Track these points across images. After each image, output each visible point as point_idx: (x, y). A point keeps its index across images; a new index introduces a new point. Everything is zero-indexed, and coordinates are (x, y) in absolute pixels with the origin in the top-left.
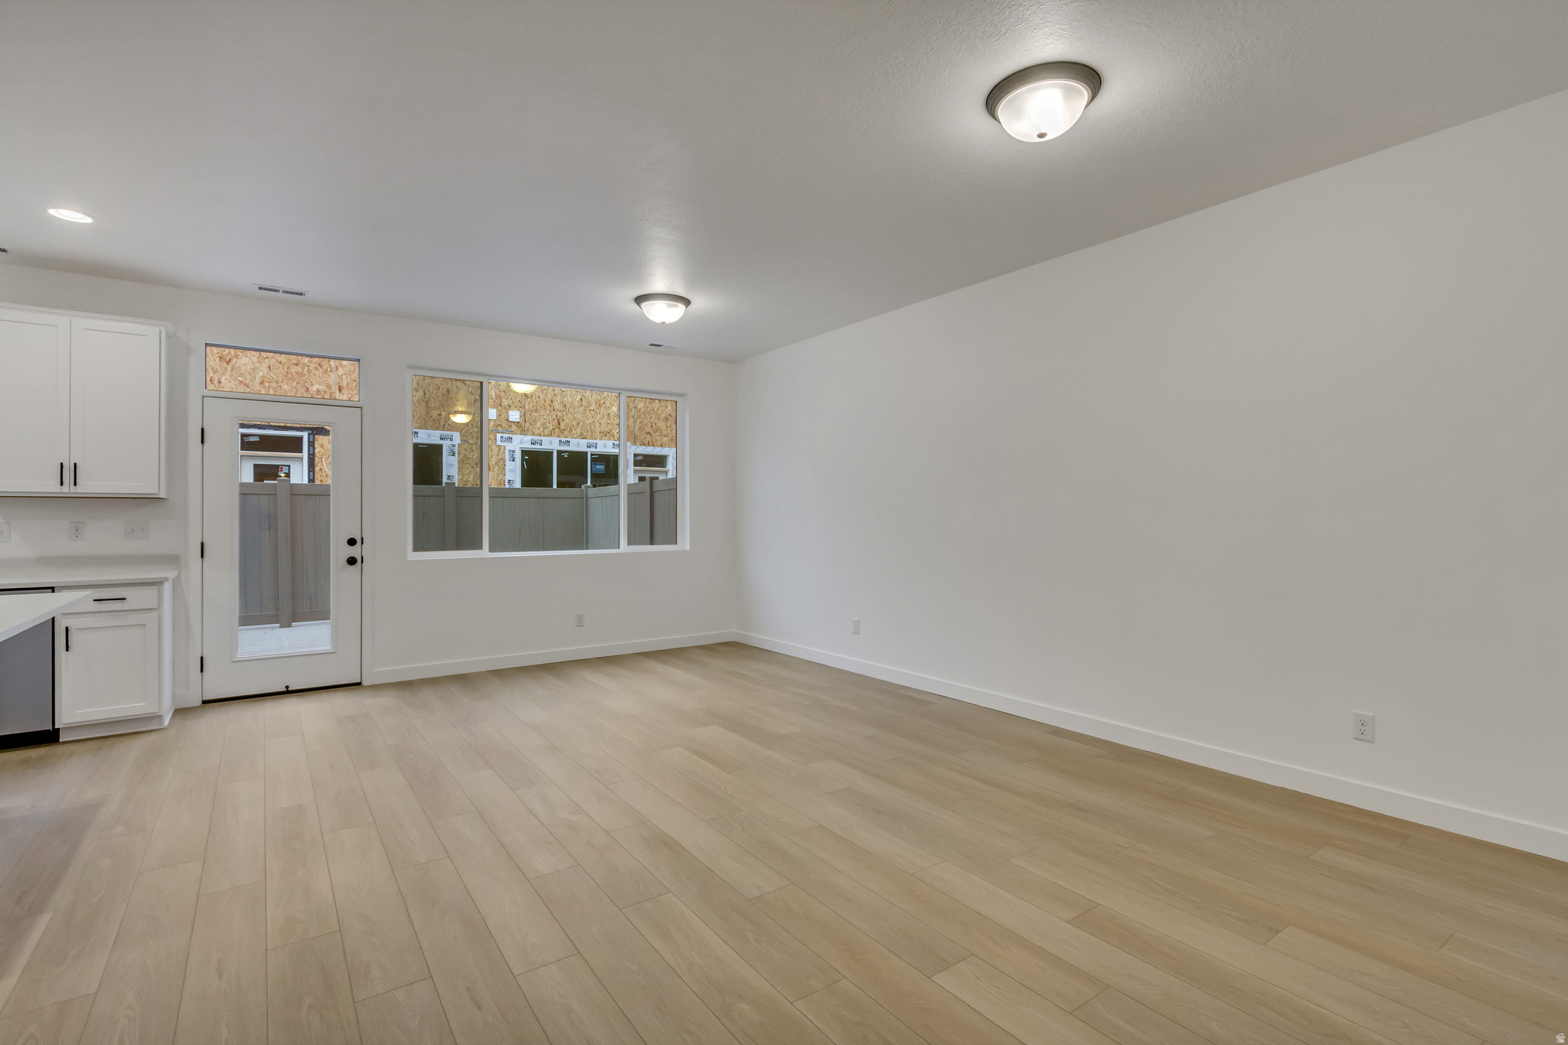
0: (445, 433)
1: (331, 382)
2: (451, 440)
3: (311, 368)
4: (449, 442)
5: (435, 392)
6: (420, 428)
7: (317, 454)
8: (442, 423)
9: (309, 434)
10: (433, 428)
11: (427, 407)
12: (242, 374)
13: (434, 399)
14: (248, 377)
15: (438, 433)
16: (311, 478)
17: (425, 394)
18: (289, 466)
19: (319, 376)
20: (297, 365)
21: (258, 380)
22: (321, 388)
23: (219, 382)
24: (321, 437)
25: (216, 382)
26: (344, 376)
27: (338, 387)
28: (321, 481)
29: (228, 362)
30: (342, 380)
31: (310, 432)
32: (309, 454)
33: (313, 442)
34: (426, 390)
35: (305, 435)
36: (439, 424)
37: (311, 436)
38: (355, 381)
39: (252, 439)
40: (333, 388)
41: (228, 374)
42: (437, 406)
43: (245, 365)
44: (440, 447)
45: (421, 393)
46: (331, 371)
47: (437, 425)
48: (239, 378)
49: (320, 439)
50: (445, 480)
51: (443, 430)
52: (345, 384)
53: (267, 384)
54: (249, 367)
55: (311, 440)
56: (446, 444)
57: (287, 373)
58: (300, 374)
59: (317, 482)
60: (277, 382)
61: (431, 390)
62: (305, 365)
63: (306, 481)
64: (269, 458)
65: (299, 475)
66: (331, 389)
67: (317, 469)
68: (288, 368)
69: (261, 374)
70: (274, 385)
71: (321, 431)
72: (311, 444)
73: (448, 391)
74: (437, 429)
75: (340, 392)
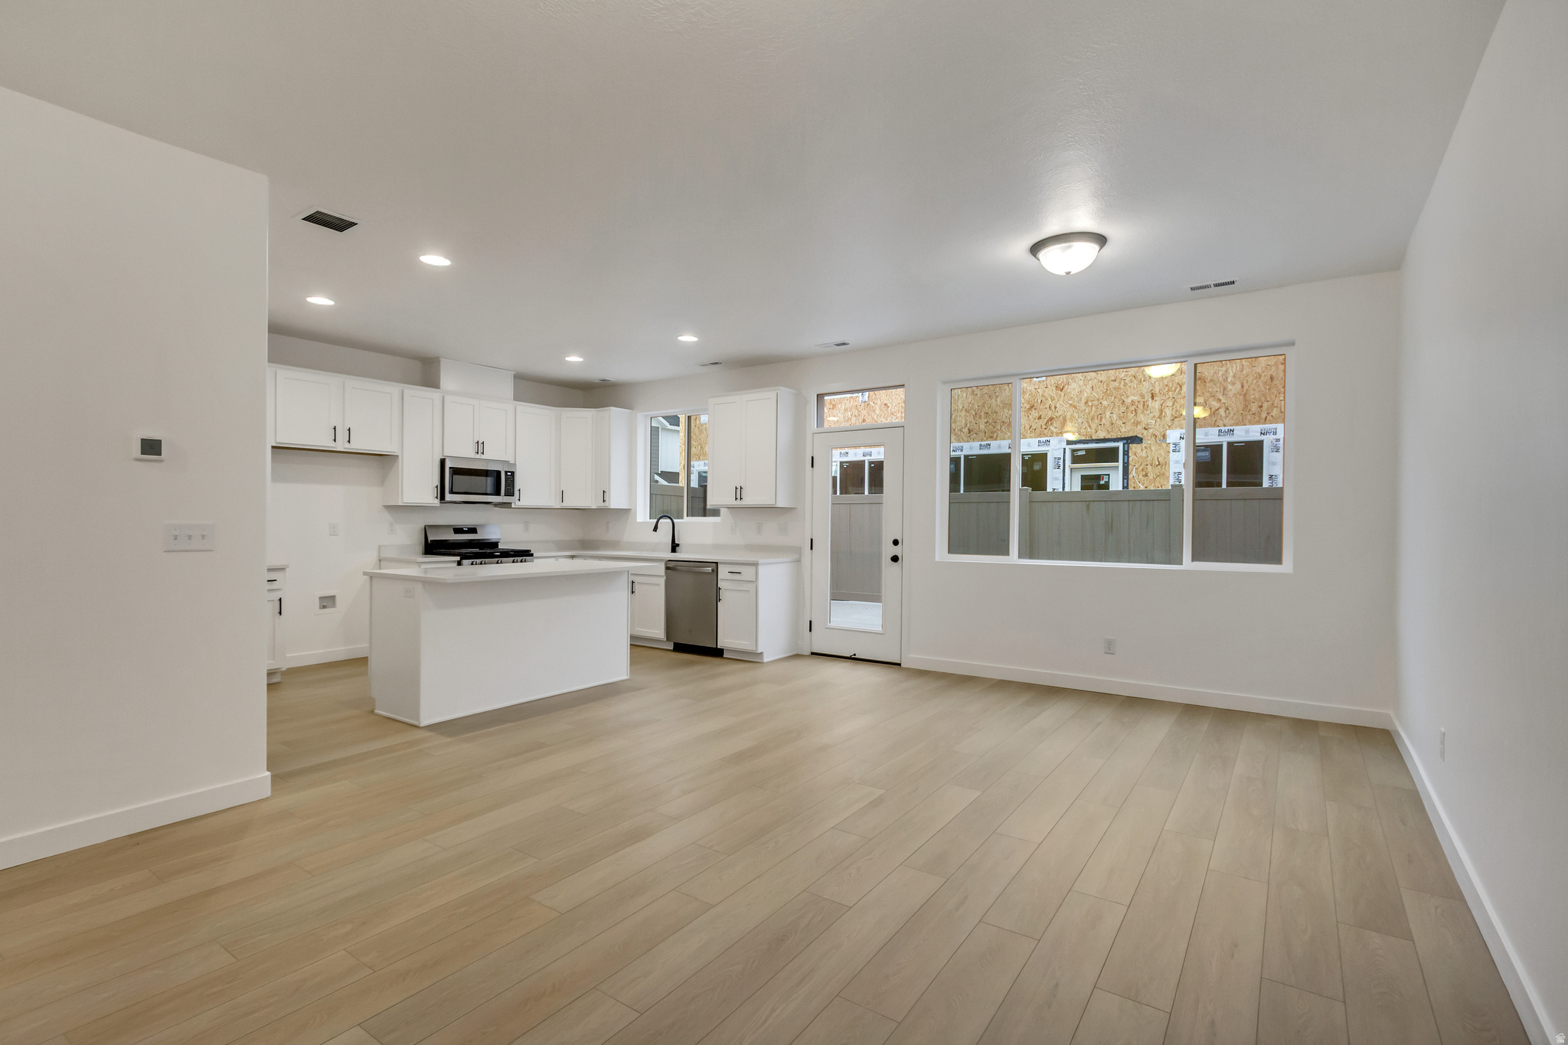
0: (1267, 426)
1: (1144, 391)
2: (1275, 433)
3: (1127, 381)
4: (1272, 437)
5: (1254, 382)
6: (1237, 424)
7: (1130, 462)
8: (1264, 415)
9: (1124, 444)
10: (1251, 423)
11: (1245, 400)
12: (1072, 398)
13: (1254, 390)
14: (1076, 399)
15: (1258, 428)
16: (1125, 485)
17: (1243, 386)
18: (1109, 475)
19: (1134, 388)
20: (1115, 380)
21: (1083, 401)
22: (1135, 398)
23: (1055, 408)
24: (1134, 445)
25: (1053, 408)
26: (1157, 383)
27: (1150, 395)
28: (1134, 488)
29: (1062, 390)
30: (1154, 387)
31: (1125, 442)
32: (1124, 463)
33: (1128, 451)
34: (1245, 382)
35: (1120, 445)
36: (1260, 417)
37: (1126, 446)
38: (1167, 386)
39: (1080, 453)
40: (1146, 397)
41: (1061, 400)
42: (1257, 397)
43: (1074, 389)
44: (1260, 443)
45: (1238, 386)
46: (1144, 381)
47: (1257, 418)
48: (1069, 402)
49: (1134, 447)
50: (1266, 484)
51: (1265, 423)
52: (1157, 391)
53: (1090, 403)
54: (1077, 391)
55: (1126, 449)
56: (1268, 440)
57: (1107, 390)
58: (1117, 389)
59: (1131, 488)
60: (1098, 400)
61: (1250, 380)
62: (1121, 379)
63: (1120, 488)
64: (1093, 469)
65: (1116, 484)
66: (1144, 398)
67: (1130, 476)
68: (1108, 385)
69: (1086, 395)
70: (1096, 403)
71: (1136, 440)
72: (1126, 453)
73: (1272, 378)
74: (1258, 423)
75: (1153, 399)
